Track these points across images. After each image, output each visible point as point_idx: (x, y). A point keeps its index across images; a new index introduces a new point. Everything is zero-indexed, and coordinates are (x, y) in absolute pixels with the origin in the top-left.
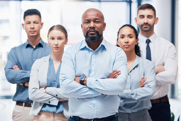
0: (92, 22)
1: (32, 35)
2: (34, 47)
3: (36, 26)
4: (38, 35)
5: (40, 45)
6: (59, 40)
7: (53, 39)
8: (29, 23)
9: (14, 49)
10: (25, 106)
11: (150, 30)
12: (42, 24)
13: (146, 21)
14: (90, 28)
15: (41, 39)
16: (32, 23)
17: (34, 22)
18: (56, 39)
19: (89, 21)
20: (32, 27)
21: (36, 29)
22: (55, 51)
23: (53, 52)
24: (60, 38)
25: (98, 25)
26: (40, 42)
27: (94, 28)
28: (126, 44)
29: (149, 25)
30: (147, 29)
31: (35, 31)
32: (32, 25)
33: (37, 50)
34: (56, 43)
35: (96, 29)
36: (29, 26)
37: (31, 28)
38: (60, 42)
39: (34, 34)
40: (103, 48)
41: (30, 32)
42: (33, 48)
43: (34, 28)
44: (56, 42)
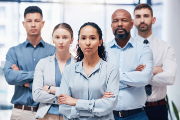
0: (120, 21)
1: (33, 34)
2: (35, 47)
3: (37, 24)
4: (39, 34)
5: (41, 45)
6: (65, 39)
7: (58, 37)
8: (30, 21)
9: (14, 48)
10: (24, 109)
11: (147, 30)
12: (44, 23)
13: (142, 21)
14: (118, 26)
15: (41, 38)
16: (33, 21)
17: (36, 21)
18: (61, 39)
19: (117, 20)
20: (33, 25)
21: (37, 28)
22: (60, 50)
23: (58, 51)
24: (65, 37)
25: (125, 24)
26: (41, 41)
27: (122, 26)
28: (87, 47)
29: (146, 25)
30: (144, 28)
31: (36, 30)
32: (33, 24)
33: (38, 49)
34: (61, 42)
35: (123, 27)
36: (29, 25)
37: (32, 27)
38: (65, 41)
39: (35, 33)
40: (131, 46)
41: (31, 30)
42: (33, 47)
43: (35, 27)
44: (61, 40)
